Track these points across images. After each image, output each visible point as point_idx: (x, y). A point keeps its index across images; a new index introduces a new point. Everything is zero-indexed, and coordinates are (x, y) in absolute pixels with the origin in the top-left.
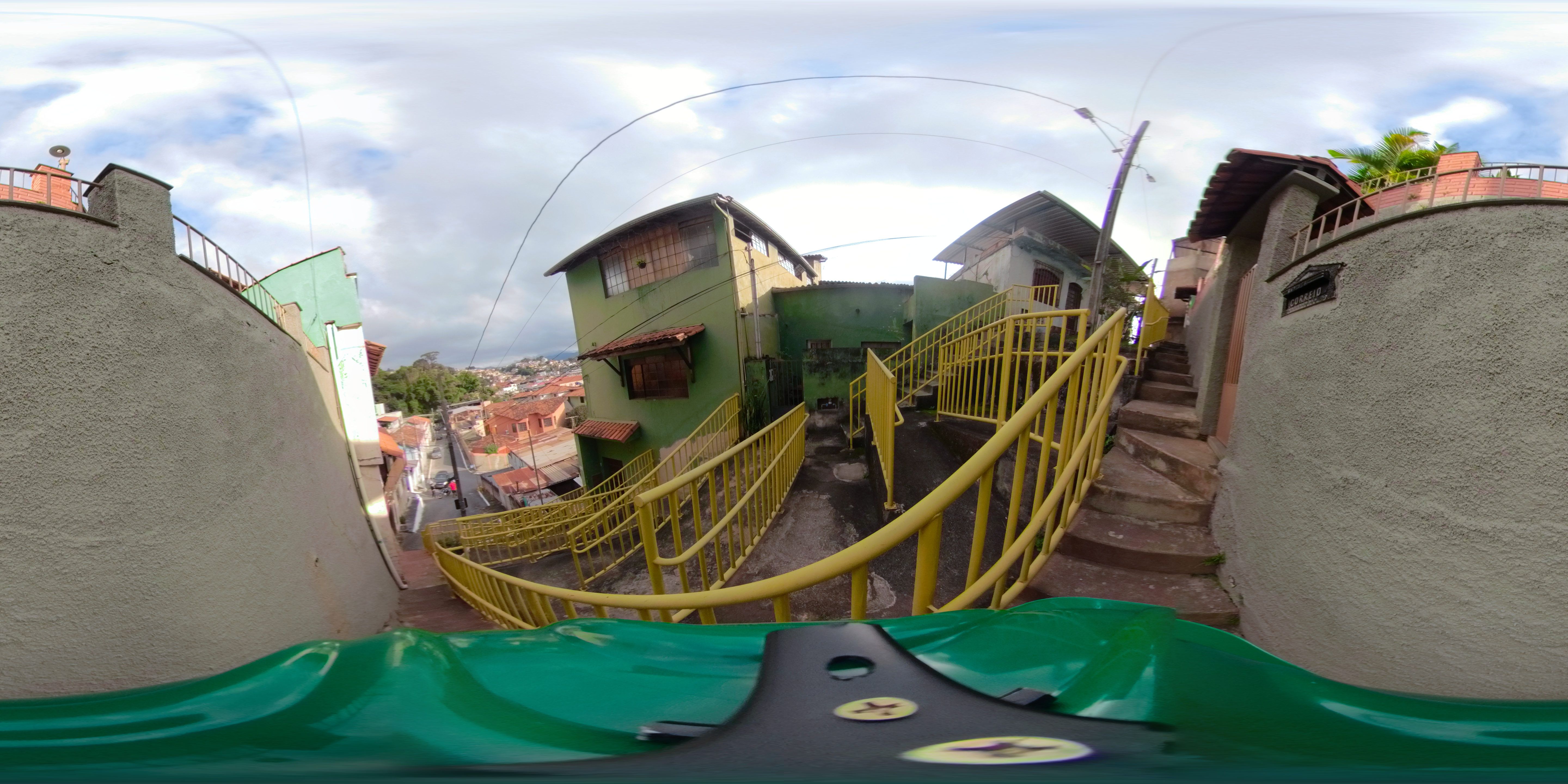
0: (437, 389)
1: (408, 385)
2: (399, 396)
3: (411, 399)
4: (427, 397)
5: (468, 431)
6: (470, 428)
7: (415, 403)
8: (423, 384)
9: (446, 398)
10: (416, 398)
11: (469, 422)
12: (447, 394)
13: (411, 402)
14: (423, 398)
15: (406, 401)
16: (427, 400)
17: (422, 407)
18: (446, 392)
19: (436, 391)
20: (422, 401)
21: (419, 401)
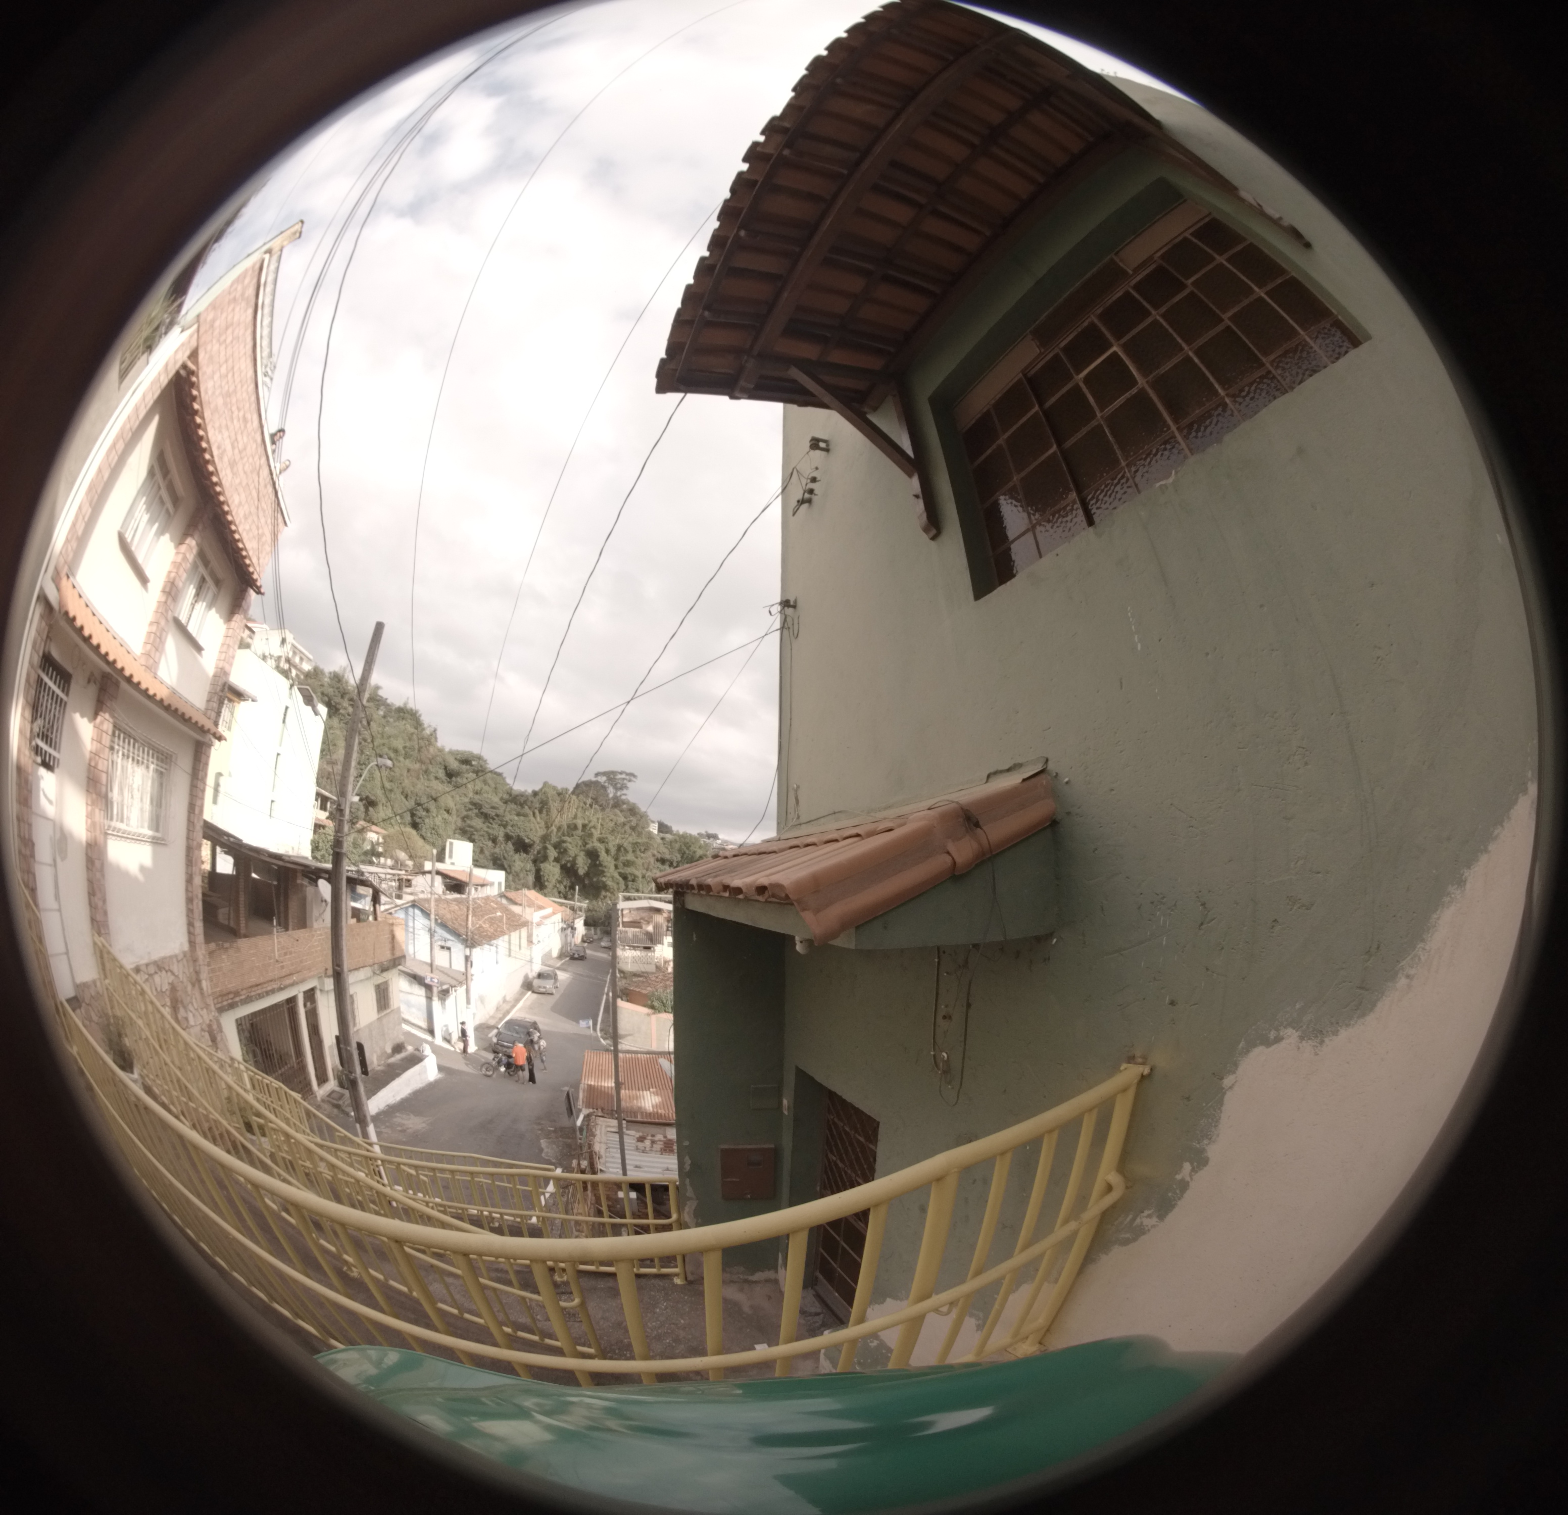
0: (607, 851)
1: (547, 827)
2: (522, 846)
3: (545, 858)
4: (582, 864)
5: (637, 953)
6: (648, 948)
7: (552, 871)
8: (579, 832)
9: (625, 878)
10: (557, 860)
11: (648, 934)
12: (629, 870)
13: (542, 866)
14: (574, 863)
15: (535, 862)
16: (581, 872)
17: (567, 882)
18: (627, 864)
19: (603, 855)
20: (569, 870)
21: (563, 867)
